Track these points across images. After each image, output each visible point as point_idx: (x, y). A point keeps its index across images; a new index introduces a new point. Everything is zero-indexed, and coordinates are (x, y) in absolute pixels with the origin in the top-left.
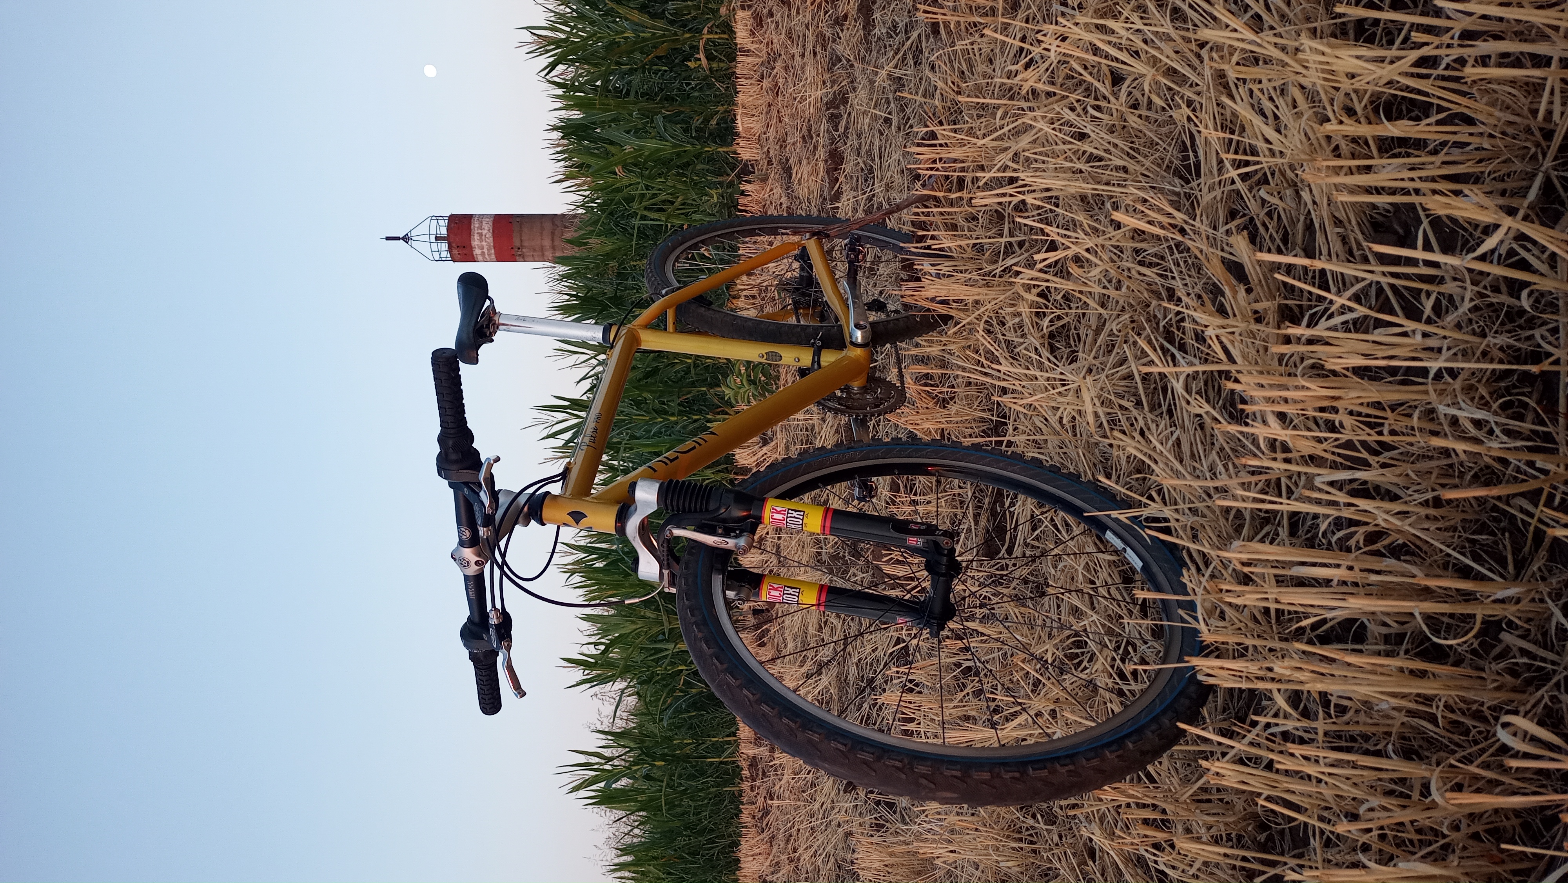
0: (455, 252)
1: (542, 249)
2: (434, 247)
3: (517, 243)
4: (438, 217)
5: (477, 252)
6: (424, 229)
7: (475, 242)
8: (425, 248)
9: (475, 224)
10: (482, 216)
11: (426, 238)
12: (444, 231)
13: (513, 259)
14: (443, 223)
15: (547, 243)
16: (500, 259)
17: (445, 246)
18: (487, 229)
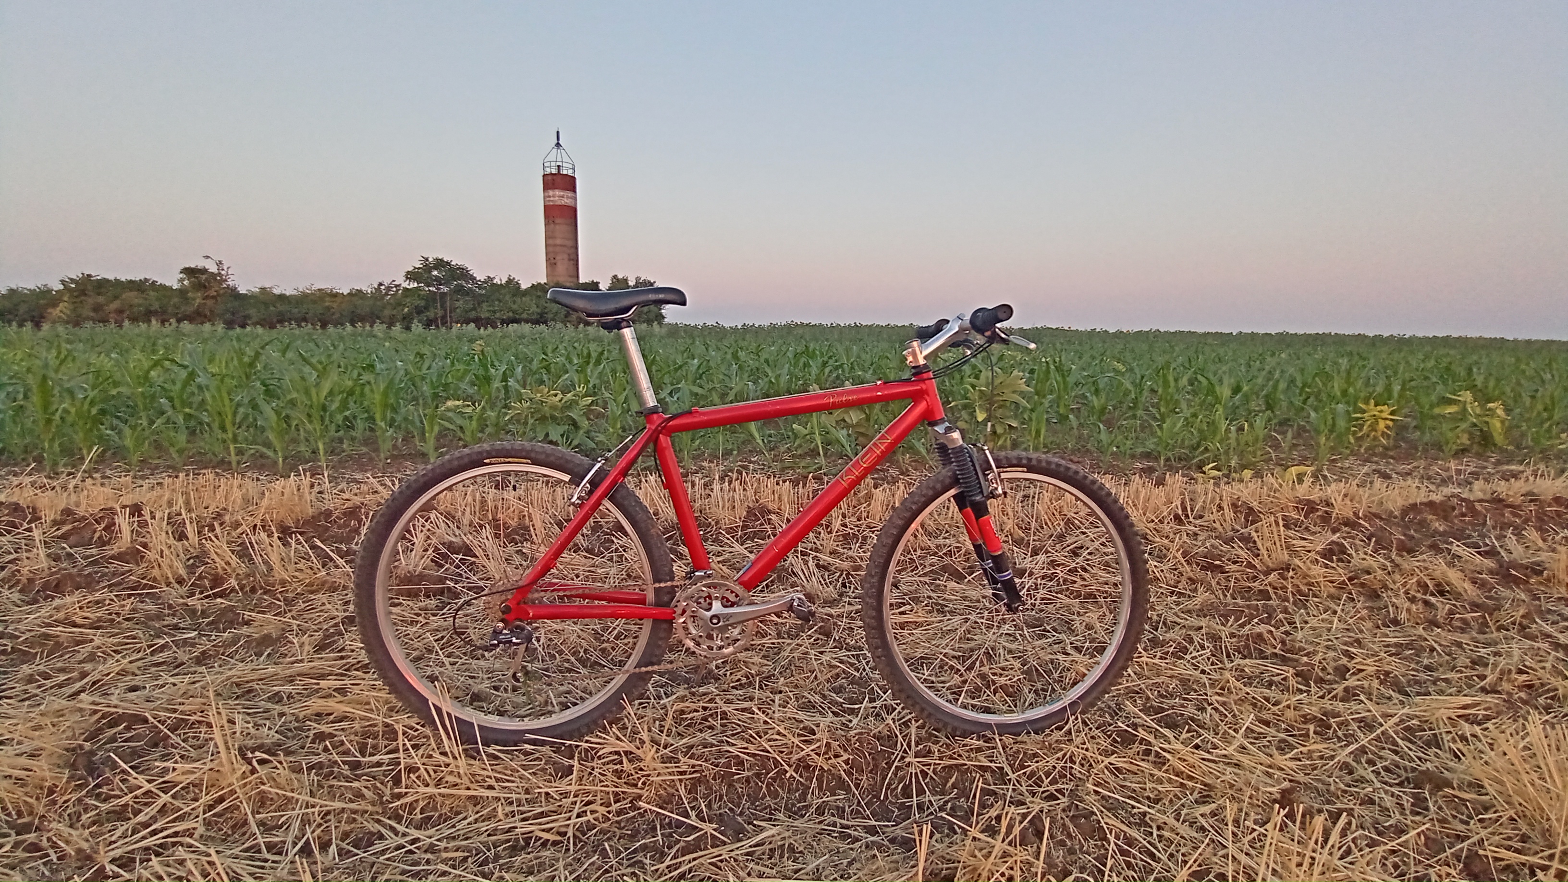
0: (550, 178)
1: (554, 238)
2: (553, 164)
3: (558, 221)
4: (574, 169)
5: (551, 193)
6: (566, 159)
7: (558, 192)
8: (552, 157)
9: (570, 194)
10: (575, 199)
11: (559, 159)
12: (565, 172)
13: (546, 216)
14: (570, 173)
15: (558, 241)
16: (546, 208)
17: (554, 171)
18: (567, 201)
